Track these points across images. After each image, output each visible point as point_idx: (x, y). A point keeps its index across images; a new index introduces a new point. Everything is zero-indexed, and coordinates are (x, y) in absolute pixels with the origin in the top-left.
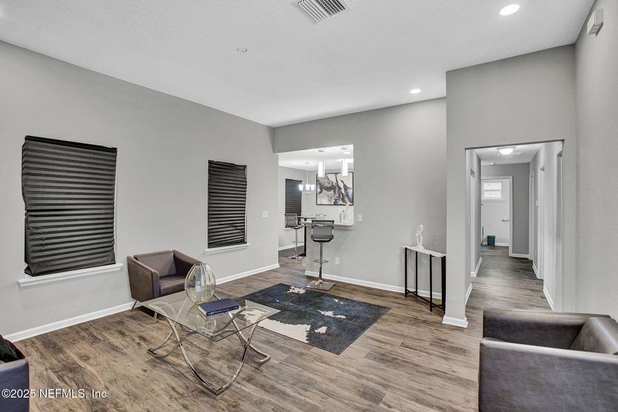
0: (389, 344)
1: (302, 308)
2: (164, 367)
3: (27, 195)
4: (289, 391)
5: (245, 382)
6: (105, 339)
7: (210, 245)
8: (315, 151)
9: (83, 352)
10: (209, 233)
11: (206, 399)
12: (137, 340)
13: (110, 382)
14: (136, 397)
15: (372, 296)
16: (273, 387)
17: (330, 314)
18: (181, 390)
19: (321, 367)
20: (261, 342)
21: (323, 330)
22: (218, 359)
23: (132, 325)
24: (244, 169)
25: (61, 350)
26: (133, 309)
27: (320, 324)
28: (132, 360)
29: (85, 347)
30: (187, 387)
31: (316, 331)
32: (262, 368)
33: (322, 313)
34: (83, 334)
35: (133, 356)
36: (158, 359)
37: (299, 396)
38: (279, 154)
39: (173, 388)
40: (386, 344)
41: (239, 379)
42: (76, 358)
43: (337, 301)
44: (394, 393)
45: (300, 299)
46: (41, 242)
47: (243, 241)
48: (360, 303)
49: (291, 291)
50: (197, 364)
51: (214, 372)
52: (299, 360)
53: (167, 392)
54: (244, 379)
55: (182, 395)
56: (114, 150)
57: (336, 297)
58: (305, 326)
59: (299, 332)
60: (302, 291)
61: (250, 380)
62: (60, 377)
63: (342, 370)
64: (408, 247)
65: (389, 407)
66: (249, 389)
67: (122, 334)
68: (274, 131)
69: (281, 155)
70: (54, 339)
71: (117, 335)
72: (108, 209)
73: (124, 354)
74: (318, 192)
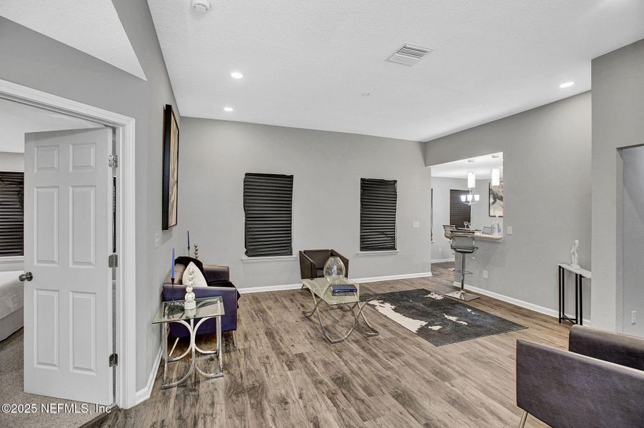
0: (494, 351)
1: (429, 310)
2: (309, 322)
3: (246, 208)
4: (380, 355)
5: (352, 342)
6: (282, 302)
7: (362, 249)
8: (465, 161)
9: (269, 305)
10: (361, 238)
11: (325, 343)
12: (299, 306)
13: (278, 322)
14: (288, 332)
15: (515, 314)
16: (370, 350)
17: (454, 319)
18: (312, 335)
19: (414, 348)
20: (378, 324)
21: (436, 328)
22: (343, 326)
23: (299, 297)
24: (394, 184)
25: (259, 302)
26: (302, 289)
27: (437, 323)
28: (293, 315)
29: (271, 303)
30: (317, 335)
31: (429, 327)
32: (370, 338)
33: (446, 316)
34: (272, 296)
35: (293, 313)
36: (306, 317)
37: (385, 359)
38: (431, 167)
39: (309, 334)
40: (492, 351)
41: (350, 340)
42: (265, 307)
43: (469, 310)
44: (465, 381)
45: (434, 303)
46: (252, 237)
47: (393, 248)
48: (494, 317)
49: (429, 296)
50: (327, 326)
51: (336, 332)
52: (401, 341)
53: (305, 334)
54: (353, 340)
55: (312, 338)
56: (291, 177)
57: (470, 308)
58: (423, 322)
59: (414, 325)
60: (439, 298)
61: (357, 342)
62: (256, 314)
63: (432, 356)
64: (563, 266)
65: (453, 386)
66: (354, 347)
67: (292, 301)
68: (425, 146)
69: (433, 168)
70: (258, 297)
71: (289, 300)
72: (287, 217)
73: (289, 311)
74: (491, 202)
